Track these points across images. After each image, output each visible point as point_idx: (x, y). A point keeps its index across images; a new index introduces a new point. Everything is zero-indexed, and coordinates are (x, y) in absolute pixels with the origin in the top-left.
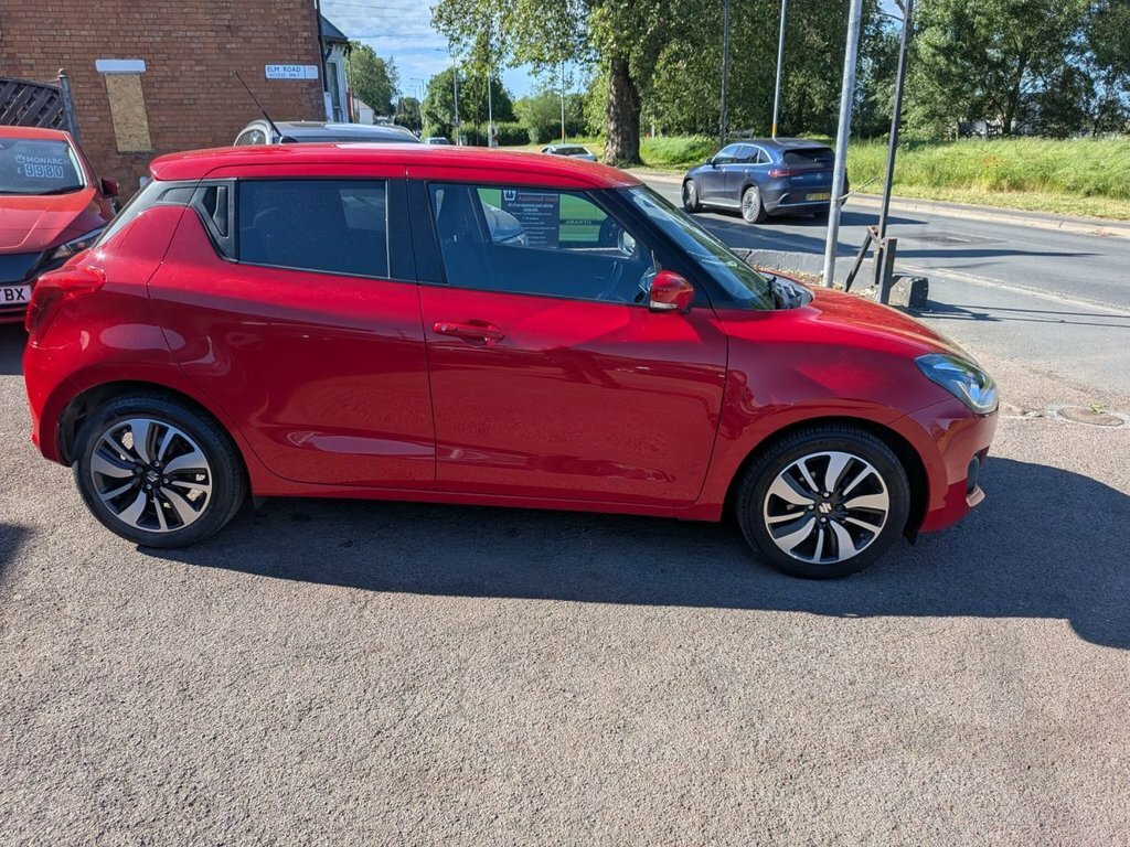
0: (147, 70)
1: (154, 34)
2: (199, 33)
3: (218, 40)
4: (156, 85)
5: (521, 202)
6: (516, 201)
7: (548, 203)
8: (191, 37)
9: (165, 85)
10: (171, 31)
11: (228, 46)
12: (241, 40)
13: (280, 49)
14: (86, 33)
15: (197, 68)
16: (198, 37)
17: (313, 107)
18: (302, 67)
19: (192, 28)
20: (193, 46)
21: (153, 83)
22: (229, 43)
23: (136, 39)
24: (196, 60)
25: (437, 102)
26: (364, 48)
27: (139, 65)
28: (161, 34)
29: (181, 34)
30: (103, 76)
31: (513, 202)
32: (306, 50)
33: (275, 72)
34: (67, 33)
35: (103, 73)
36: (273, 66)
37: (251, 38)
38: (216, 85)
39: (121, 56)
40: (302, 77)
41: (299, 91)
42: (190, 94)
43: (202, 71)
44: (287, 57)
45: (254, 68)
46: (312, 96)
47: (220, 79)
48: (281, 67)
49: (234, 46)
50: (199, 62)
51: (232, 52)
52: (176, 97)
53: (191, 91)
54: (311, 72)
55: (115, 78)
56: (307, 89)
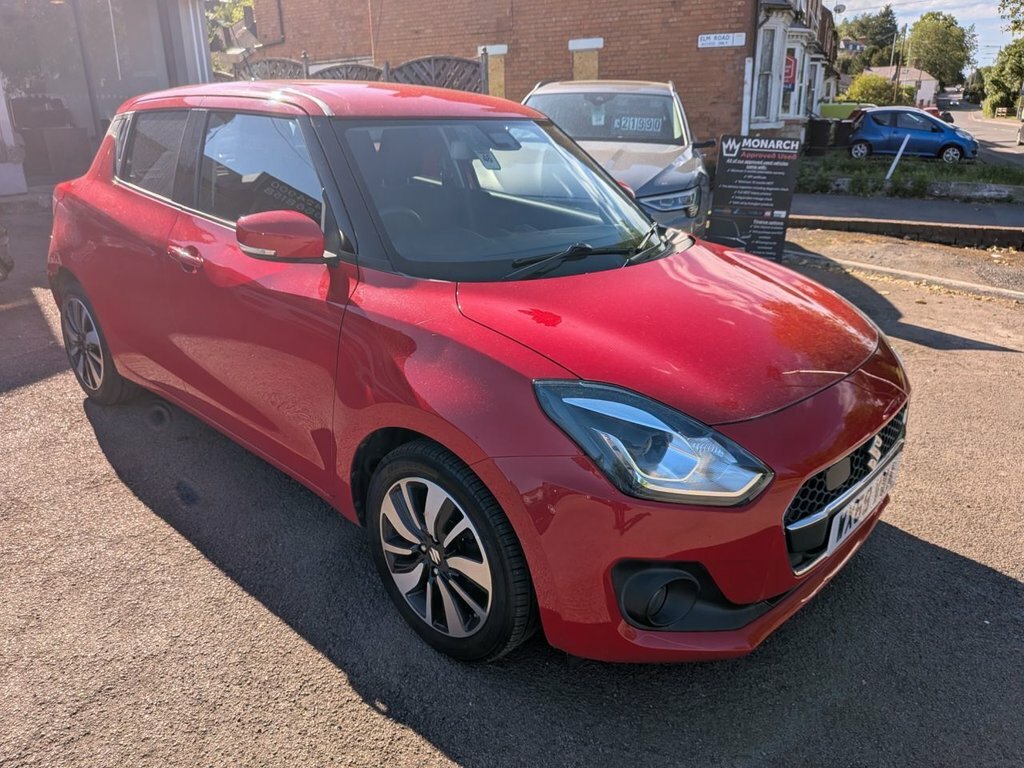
0: (604, 46)
1: (614, 15)
2: (648, 11)
3: (663, 15)
4: (609, 59)
5: (745, 159)
6: (739, 157)
7: (782, 160)
8: (642, 15)
9: (615, 58)
10: (626, 11)
11: (671, 20)
12: (682, 14)
13: (714, 20)
14: (565, 19)
15: (643, 42)
16: (647, 14)
17: (735, 73)
18: (731, 35)
19: (644, 7)
20: (642, 22)
21: (606, 57)
22: (672, 17)
23: (600, 20)
24: (643, 35)
25: (1007, 69)
26: (945, 19)
27: (598, 43)
28: (619, 14)
29: (634, 13)
30: (572, 53)
31: (734, 158)
32: (738, 18)
33: (707, 41)
34: (554, 19)
35: (573, 51)
36: (705, 36)
37: (690, 11)
38: (655, 57)
39: (587, 36)
40: (730, 44)
41: (724, 58)
42: (633, 66)
43: (645, 45)
44: (720, 26)
45: (689, 39)
46: (736, 62)
47: (659, 51)
48: (712, 36)
49: (675, 20)
50: (644, 37)
51: (673, 25)
52: (622, 68)
53: (635, 62)
54: (739, 39)
55: (580, 54)
56: (732, 56)
